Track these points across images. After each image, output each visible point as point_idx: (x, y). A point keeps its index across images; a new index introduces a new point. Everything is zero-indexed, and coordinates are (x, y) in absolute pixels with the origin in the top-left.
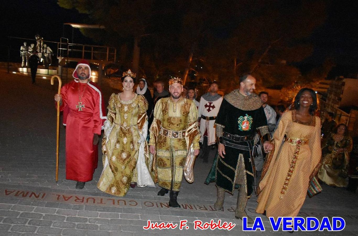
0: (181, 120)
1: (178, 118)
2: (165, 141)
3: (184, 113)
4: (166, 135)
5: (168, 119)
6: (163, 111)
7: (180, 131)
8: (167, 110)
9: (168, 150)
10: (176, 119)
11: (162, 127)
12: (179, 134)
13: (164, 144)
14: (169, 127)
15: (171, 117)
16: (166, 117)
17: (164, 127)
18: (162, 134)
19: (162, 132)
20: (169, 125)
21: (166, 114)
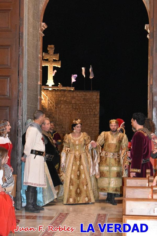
0: (117, 146)
1: (114, 144)
2: (106, 160)
3: (118, 141)
4: (106, 156)
5: (108, 145)
6: (105, 140)
7: (115, 153)
8: (108, 139)
9: (108, 165)
10: (113, 144)
11: (104, 151)
12: (115, 155)
13: (105, 162)
14: (109, 150)
15: (110, 144)
16: (107, 144)
17: (105, 151)
18: (104, 156)
19: (104, 155)
20: (109, 149)
21: (107, 142)
